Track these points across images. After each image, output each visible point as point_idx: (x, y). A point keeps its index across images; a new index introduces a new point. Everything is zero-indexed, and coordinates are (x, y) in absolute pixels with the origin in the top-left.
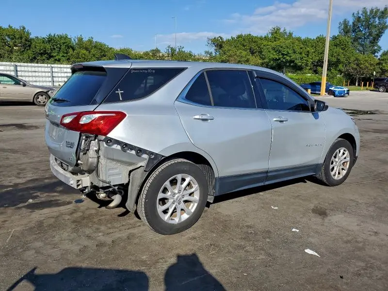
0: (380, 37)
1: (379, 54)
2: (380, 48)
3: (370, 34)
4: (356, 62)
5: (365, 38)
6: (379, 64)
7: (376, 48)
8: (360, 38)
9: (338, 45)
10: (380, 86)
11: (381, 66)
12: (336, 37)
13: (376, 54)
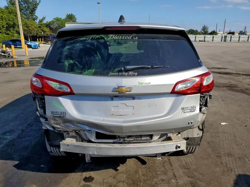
0: (35, 10)
1: (37, 21)
2: (37, 17)
3: (29, 7)
4: (26, 25)
5: (26, 10)
6: (40, 27)
7: (35, 17)
8: (23, 10)
9: (11, 13)
10: (48, 41)
11: (41, 29)
12: (7, 7)
13: (35, 21)
